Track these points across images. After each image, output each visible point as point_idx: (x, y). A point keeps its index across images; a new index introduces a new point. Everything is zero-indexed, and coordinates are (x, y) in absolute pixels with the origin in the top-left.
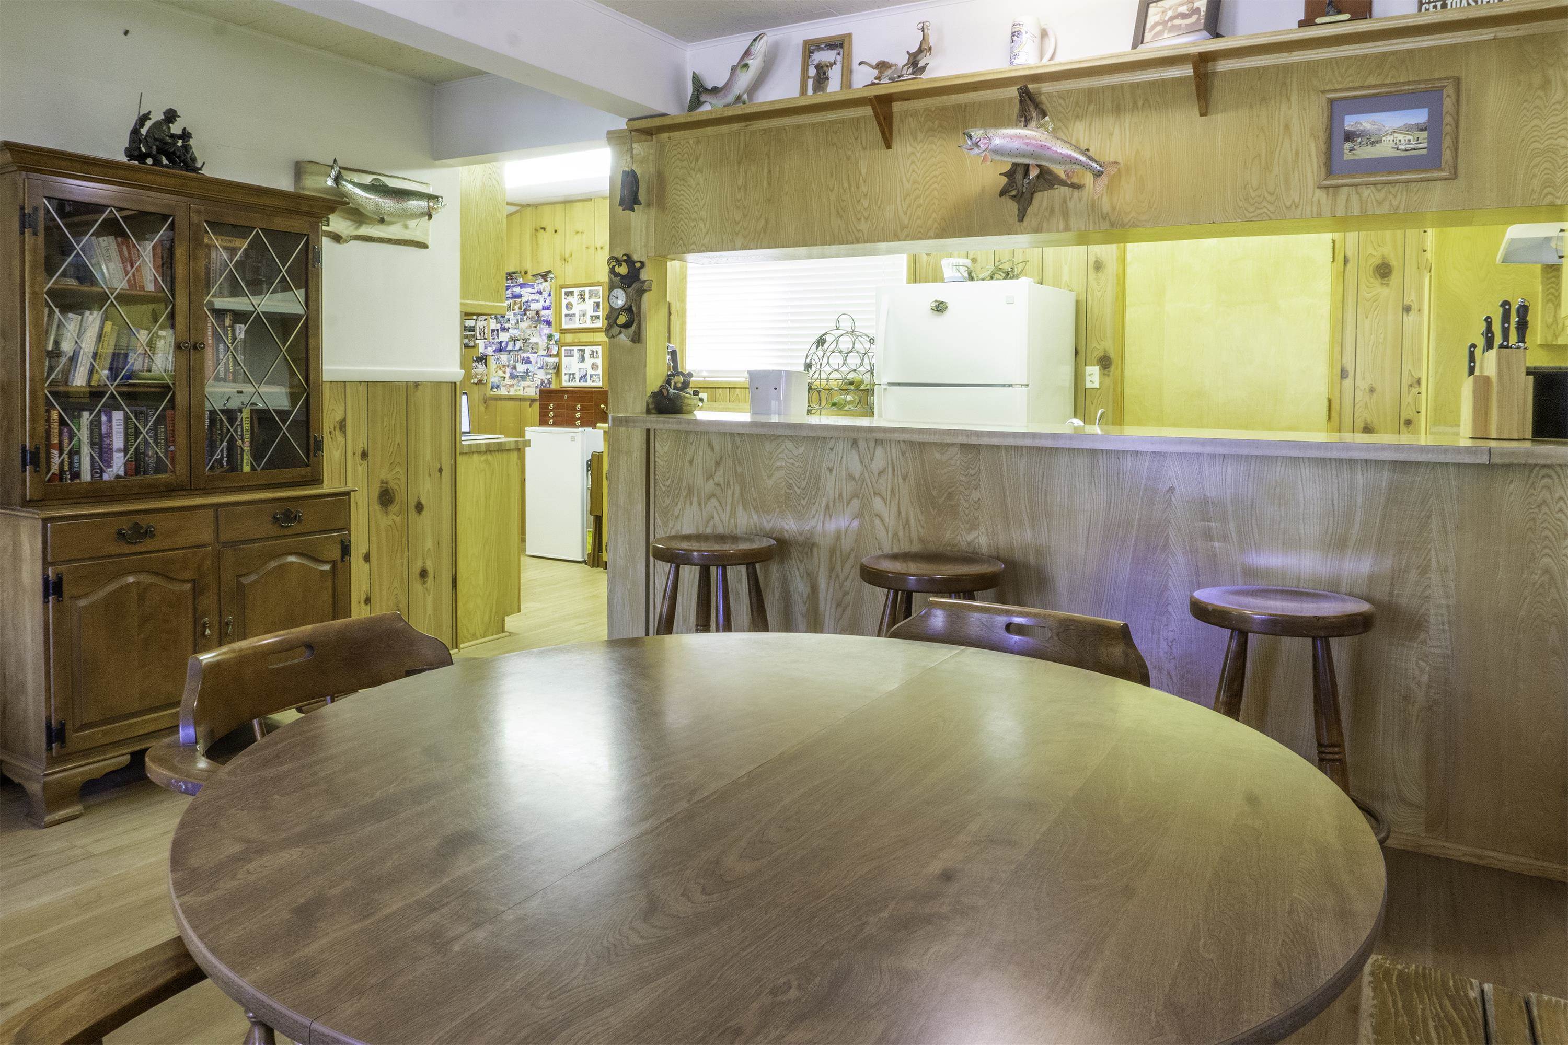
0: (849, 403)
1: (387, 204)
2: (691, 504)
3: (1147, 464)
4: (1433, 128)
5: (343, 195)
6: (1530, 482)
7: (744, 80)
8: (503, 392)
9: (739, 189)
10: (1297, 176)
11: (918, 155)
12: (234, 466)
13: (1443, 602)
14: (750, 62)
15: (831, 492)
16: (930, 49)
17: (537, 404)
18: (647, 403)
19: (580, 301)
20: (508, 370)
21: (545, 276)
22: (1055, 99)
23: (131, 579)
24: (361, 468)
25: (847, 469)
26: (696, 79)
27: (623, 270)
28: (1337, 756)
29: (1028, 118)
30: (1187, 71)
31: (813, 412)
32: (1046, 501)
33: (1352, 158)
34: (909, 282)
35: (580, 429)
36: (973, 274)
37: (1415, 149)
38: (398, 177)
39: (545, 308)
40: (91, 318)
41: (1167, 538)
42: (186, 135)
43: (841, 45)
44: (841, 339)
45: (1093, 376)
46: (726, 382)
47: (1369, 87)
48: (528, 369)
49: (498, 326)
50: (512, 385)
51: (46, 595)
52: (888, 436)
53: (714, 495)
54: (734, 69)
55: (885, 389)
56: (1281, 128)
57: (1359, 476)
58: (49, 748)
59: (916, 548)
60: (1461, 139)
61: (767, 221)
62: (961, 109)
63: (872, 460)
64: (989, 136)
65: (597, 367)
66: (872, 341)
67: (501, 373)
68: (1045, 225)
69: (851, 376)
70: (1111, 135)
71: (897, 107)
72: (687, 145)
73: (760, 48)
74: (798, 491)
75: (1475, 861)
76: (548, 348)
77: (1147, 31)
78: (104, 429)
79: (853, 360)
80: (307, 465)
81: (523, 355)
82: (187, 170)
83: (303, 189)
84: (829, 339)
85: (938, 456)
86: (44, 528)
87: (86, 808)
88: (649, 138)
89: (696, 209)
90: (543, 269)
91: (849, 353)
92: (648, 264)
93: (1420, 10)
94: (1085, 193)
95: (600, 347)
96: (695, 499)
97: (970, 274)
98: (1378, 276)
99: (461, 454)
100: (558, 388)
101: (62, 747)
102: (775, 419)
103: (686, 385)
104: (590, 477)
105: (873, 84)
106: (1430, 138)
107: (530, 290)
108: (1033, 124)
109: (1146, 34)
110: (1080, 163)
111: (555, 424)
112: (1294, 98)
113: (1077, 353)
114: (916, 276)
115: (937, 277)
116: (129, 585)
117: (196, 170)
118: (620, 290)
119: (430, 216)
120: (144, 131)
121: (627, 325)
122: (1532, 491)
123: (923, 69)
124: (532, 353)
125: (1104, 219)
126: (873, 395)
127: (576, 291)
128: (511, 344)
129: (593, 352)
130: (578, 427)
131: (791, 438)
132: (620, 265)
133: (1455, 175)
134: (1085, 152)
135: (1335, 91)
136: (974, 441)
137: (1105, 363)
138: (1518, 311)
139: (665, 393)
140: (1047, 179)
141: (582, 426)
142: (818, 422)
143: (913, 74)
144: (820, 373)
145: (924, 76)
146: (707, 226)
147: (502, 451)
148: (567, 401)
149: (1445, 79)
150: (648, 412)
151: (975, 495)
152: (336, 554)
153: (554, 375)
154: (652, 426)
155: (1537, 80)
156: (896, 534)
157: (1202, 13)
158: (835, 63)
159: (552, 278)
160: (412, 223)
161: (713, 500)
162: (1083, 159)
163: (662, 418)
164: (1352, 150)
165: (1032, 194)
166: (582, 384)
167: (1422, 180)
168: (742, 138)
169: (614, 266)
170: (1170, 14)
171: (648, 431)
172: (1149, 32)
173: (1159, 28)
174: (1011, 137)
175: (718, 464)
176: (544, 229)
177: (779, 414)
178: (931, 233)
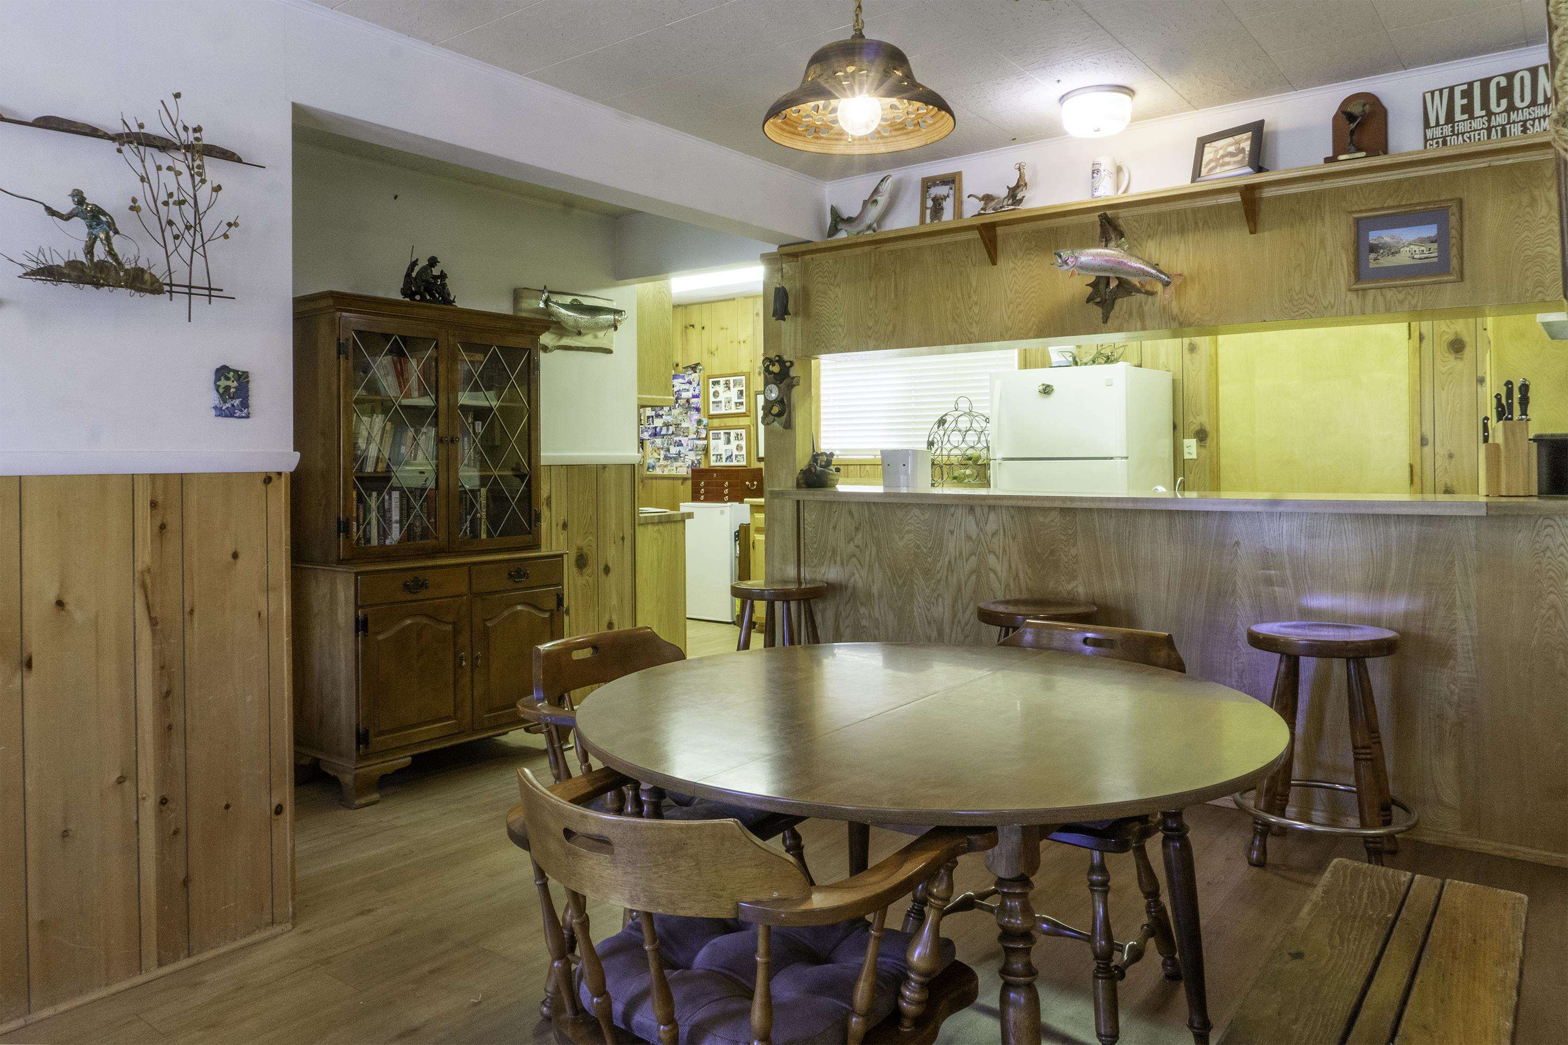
0: (968, 476)
1: (584, 319)
2: (835, 563)
3: (1216, 522)
4: (1441, 240)
5: (549, 314)
6: (1535, 532)
7: (874, 212)
8: (658, 471)
9: (871, 300)
10: (1331, 281)
11: (1019, 270)
12: (475, 533)
13: (1468, 633)
14: (879, 198)
15: (953, 551)
16: (1026, 184)
17: (689, 483)
18: (797, 479)
19: (726, 389)
20: (662, 452)
21: (694, 368)
22: (1130, 222)
23: (408, 622)
24: (563, 537)
25: (966, 531)
26: (834, 211)
27: (776, 369)
28: (1368, 756)
29: (1108, 238)
30: (1237, 198)
31: (936, 485)
32: (1132, 555)
33: (1376, 266)
34: (1020, 368)
35: (729, 504)
36: (1078, 359)
37: (1427, 258)
38: (590, 297)
39: (694, 397)
40: (377, 420)
41: (1235, 584)
42: (443, 276)
43: (953, 182)
44: (960, 419)
45: (1191, 447)
46: (857, 460)
47: (1389, 208)
48: (680, 451)
49: (653, 413)
50: (666, 466)
51: (357, 631)
52: (998, 502)
53: (854, 556)
54: (865, 203)
55: (1000, 464)
56: (1318, 243)
57: (1393, 529)
58: (358, 749)
59: (1025, 596)
60: (1465, 248)
61: (894, 326)
62: (1054, 231)
63: (986, 524)
64: (1076, 255)
65: (742, 448)
66: (987, 420)
67: (656, 455)
68: (1125, 325)
69: (969, 452)
70: (1177, 250)
71: (1000, 230)
72: (827, 264)
73: (887, 186)
74: (925, 551)
75: (1504, 854)
76: (698, 432)
77: (1203, 166)
78: (386, 506)
79: (971, 438)
80: (530, 533)
81: (675, 439)
82: (444, 304)
83: (520, 310)
84: (949, 419)
85: (1041, 519)
86: (356, 580)
87: (382, 797)
88: (795, 259)
89: (835, 316)
90: (693, 362)
91: (966, 431)
92: (796, 364)
93: (1426, 147)
94: (1158, 298)
95: (744, 430)
96: (838, 559)
97: (1074, 358)
98: (1452, 351)
99: (640, 525)
100: (707, 467)
101: (366, 748)
102: (904, 490)
103: (829, 463)
104: (738, 546)
105: (980, 214)
106: (1439, 248)
107: (681, 380)
108: (1112, 244)
109: (1202, 169)
110: (1151, 275)
111: (706, 500)
112: (1327, 219)
113: (1175, 427)
114: (1025, 363)
115: (1046, 363)
116: (408, 626)
117: (451, 302)
118: (773, 385)
119: (616, 328)
120: (414, 275)
121: (780, 414)
122: (1537, 539)
123: (1021, 200)
124: (683, 436)
125: (1174, 319)
126: (989, 469)
127: (722, 380)
128: (664, 429)
129: (738, 435)
130: (726, 502)
131: (919, 506)
132: (774, 365)
133: (1462, 278)
134: (1156, 266)
135: (1360, 211)
136: (1069, 505)
137: (1201, 436)
138: (1520, 388)
139: (813, 471)
140: (1125, 288)
141: (729, 501)
142: (940, 492)
143: (1012, 205)
144: (942, 450)
145: (1022, 207)
146: (845, 331)
147: (671, 522)
148: (716, 479)
149: (1450, 200)
150: (799, 486)
151: (1073, 551)
152: (552, 604)
153: (703, 456)
154: (800, 498)
155: (1525, 200)
156: (1008, 585)
157: (1247, 153)
158: (948, 196)
159: (700, 370)
160: (601, 334)
161: (854, 560)
162: (1154, 272)
163: (812, 491)
164: (1376, 259)
165: (1114, 300)
166: (729, 464)
167: (1435, 283)
168: (873, 259)
169: (768, 366)
170: (1221, 152)
171: (798, 502)
172: (1205, 167)
173: (1213, 164)
174: (1094, 256)
175: (857, 529)
176: (693, 326)
177: (907, 487)
178: (1031, 334)
